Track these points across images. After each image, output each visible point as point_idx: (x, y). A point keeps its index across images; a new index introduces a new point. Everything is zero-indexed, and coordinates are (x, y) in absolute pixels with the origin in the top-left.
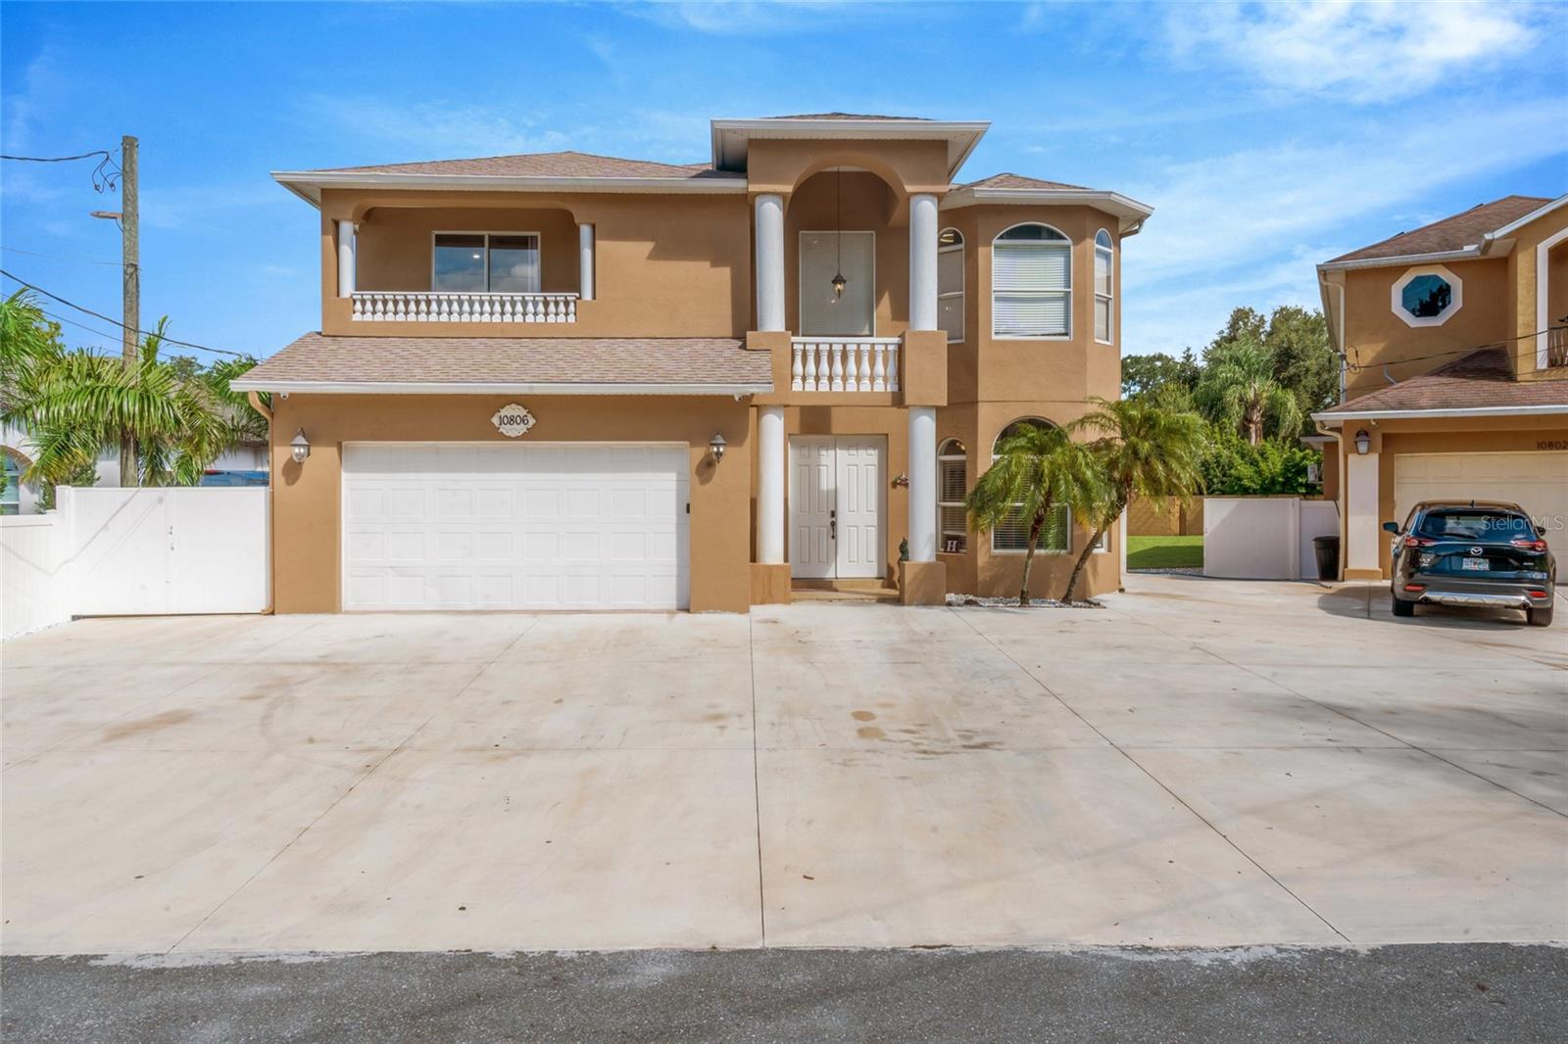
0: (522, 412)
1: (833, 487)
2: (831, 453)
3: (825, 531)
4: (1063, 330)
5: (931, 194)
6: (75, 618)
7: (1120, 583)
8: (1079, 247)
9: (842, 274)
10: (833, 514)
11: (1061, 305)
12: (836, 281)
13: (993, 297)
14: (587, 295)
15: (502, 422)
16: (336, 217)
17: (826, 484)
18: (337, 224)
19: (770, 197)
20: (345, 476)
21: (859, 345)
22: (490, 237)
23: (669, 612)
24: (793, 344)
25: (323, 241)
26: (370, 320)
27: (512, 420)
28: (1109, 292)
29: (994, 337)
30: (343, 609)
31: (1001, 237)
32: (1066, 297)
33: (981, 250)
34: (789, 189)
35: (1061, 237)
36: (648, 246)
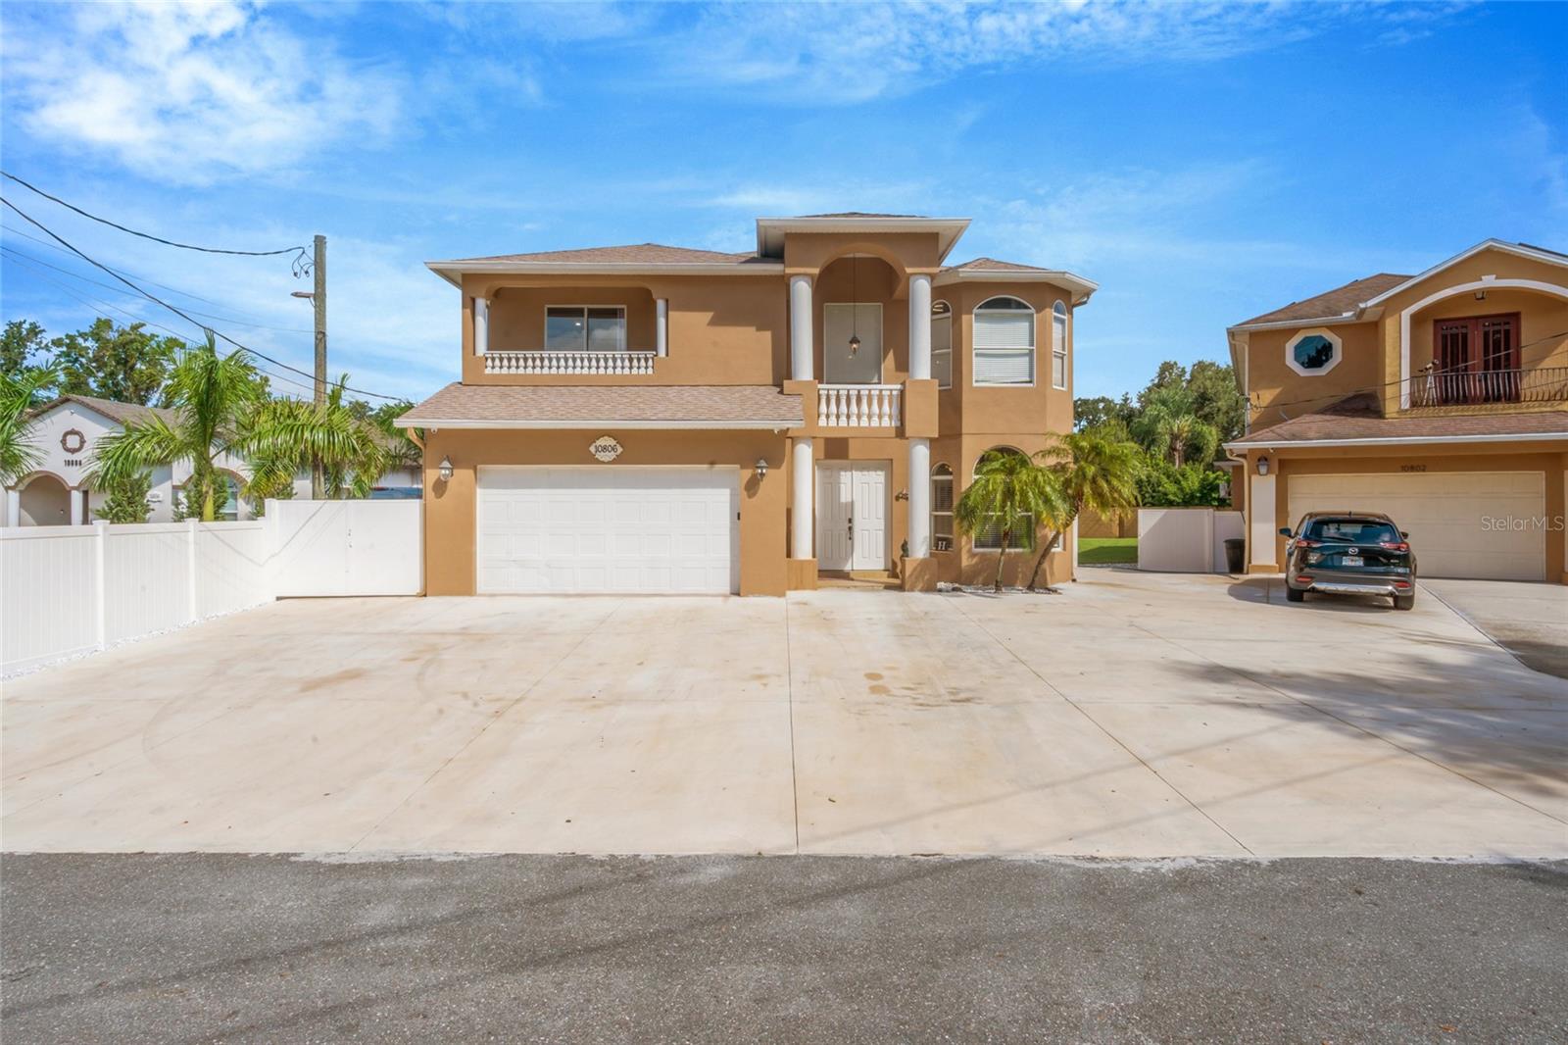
0: (613, 442)
1: (850, 500)
2: (849, 474)
3: (844, 533)
4: (1028, 379)
5: (926, 274)
6: (278, 599)
7: (1072, 574)
8: (1041, 314)
9: (857, 336)
10: (850, 521)
11: (1027, 359)
12: (852, 342)
13: (974, 352)
14: (662, 353)
15: (597, 450)
16: (473, 295)
17: (845, 498)
18: (473, 300)
19: (801, 277)
20: (479, 491)
21: (870, 390)
22: (589, 309)
23: (725, 596)
24: (819, 390)
25: (463, 313)
26: (498, 372)
27: (605, 449)
28: (1064, 349)
29: (975, 385)
30: (478, 591)
31: (980, 307)
32: (1030, 354)
33: (965, 317)
34: (816, 271)
35: (1026, 307)
36: (709, 315)
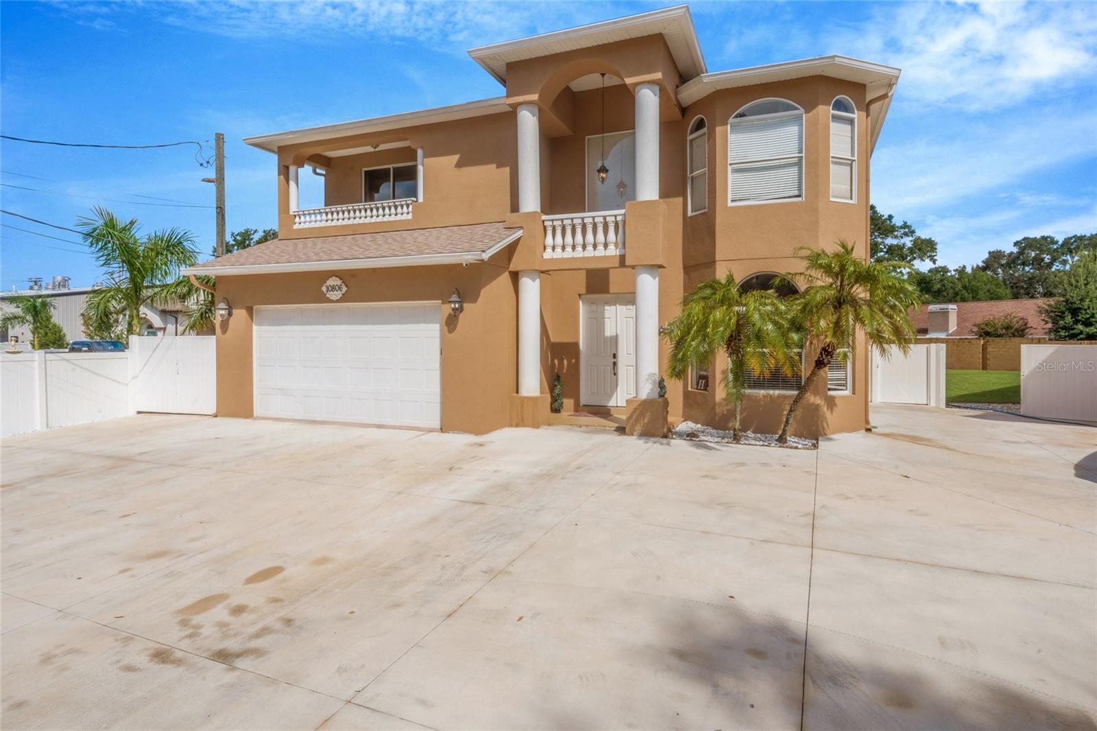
0: (339, 282)
1: (615, 334)
2: (613, 308)
3: (610, 368)
4: (796, 193)
5: (649, 82)
6: (139, 413)
7: (867, 422)
8: (811, 114)
9: (605, 165)
10: (615, 356)
11: (796, 169)
12: (599, 171)
13: (730, 168)
14: (421, 199)
15: (328, 290)
16: (286, 164)
17: (609, 332)
18: (287, 168)
19: (523, 107)
20: (255, 328)
21: (594, 218)
22: (394, 168)
24: (543, 221)
25: (279, 178)
27: (333, 288)
29: (730, 204)
30: (255, 415)
31: (736, 117)
32: (799, 164)
33: (719, 129)
34: (535, 97)
35: (798, 109)
36: (455, 158)
